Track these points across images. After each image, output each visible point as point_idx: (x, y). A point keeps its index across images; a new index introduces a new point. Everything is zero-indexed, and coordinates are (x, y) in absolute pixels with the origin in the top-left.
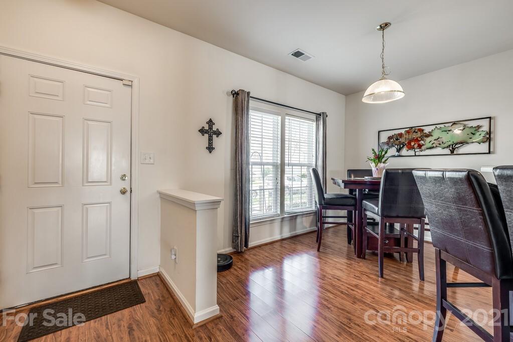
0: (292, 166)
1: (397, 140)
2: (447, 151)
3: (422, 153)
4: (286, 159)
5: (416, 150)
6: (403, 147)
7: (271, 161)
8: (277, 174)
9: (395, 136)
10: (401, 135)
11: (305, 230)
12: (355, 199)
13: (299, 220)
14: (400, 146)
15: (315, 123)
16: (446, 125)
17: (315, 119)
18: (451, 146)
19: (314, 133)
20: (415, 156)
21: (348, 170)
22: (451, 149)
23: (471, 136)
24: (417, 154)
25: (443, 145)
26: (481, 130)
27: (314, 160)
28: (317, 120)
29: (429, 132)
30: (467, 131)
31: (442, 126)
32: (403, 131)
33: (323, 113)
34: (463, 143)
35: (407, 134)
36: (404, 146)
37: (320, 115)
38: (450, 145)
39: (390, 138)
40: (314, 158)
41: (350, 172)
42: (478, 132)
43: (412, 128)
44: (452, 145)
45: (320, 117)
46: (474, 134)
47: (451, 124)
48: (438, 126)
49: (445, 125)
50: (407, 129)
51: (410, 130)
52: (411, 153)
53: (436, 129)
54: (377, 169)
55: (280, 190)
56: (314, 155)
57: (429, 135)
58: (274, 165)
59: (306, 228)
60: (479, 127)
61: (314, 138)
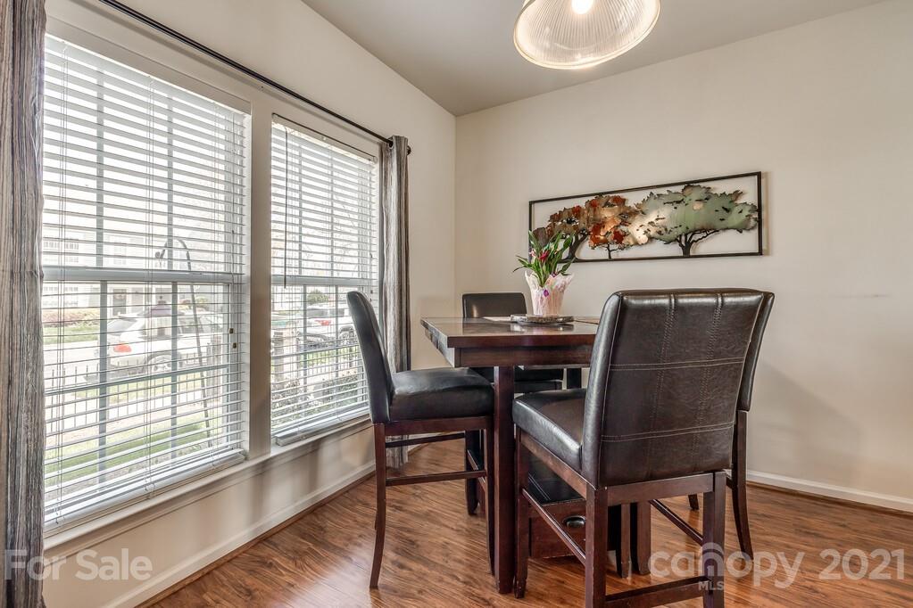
0: (305, 286)
1: (570, 222)
2: (675, 249)
3: (623, 254)
4: (275, 262)
5: (612, 247)
6: (582, 240)
7: (221, 268)
8: (237, 314)
9: (566, 215)
10: (577, 211)
11: (352, 475)
12: (490, 390)
13: (328, 451)
14: (577, 238)
15: (377, 166)
16: (673, 189)
17: (377, 154)
18: (683, 238)
19: (376, 192)
20: (610, 260)
21: (465, 297)
22: (683, 243)
23: (723, 214)
24: (614, 255)
25: (666, 236)
26: (740, 201)
27: (376, 269)
28: (383, 158)
29: (637, 205)
30: (715, 204)
31: (663, 191)
32: (582, 203)
33: (398, 138)
34: (708, 230)
35: (591, 209)
36: (585, 236)
37: (391, 144)
38: (681, 236)
39: (555, 218)
40: (376, 262)
41: (470, 300)
42: (737, 205)
43: (601, 194)
44: (686, 235)
45: (391, 148)
46: (727, 210)
47: (683, 187)
48: (655, 192)
49: (669, 188)
50: (590, 198)
51: (600, 200)
52: (601, 253)
53: (652, 198)
54: (546, 293)
55: (248, 370)
56: (376, 255)
57: (639, 211)
58: (230, 282)
59: (353, 468)
60: (737, 194)
61: (376, 207)
